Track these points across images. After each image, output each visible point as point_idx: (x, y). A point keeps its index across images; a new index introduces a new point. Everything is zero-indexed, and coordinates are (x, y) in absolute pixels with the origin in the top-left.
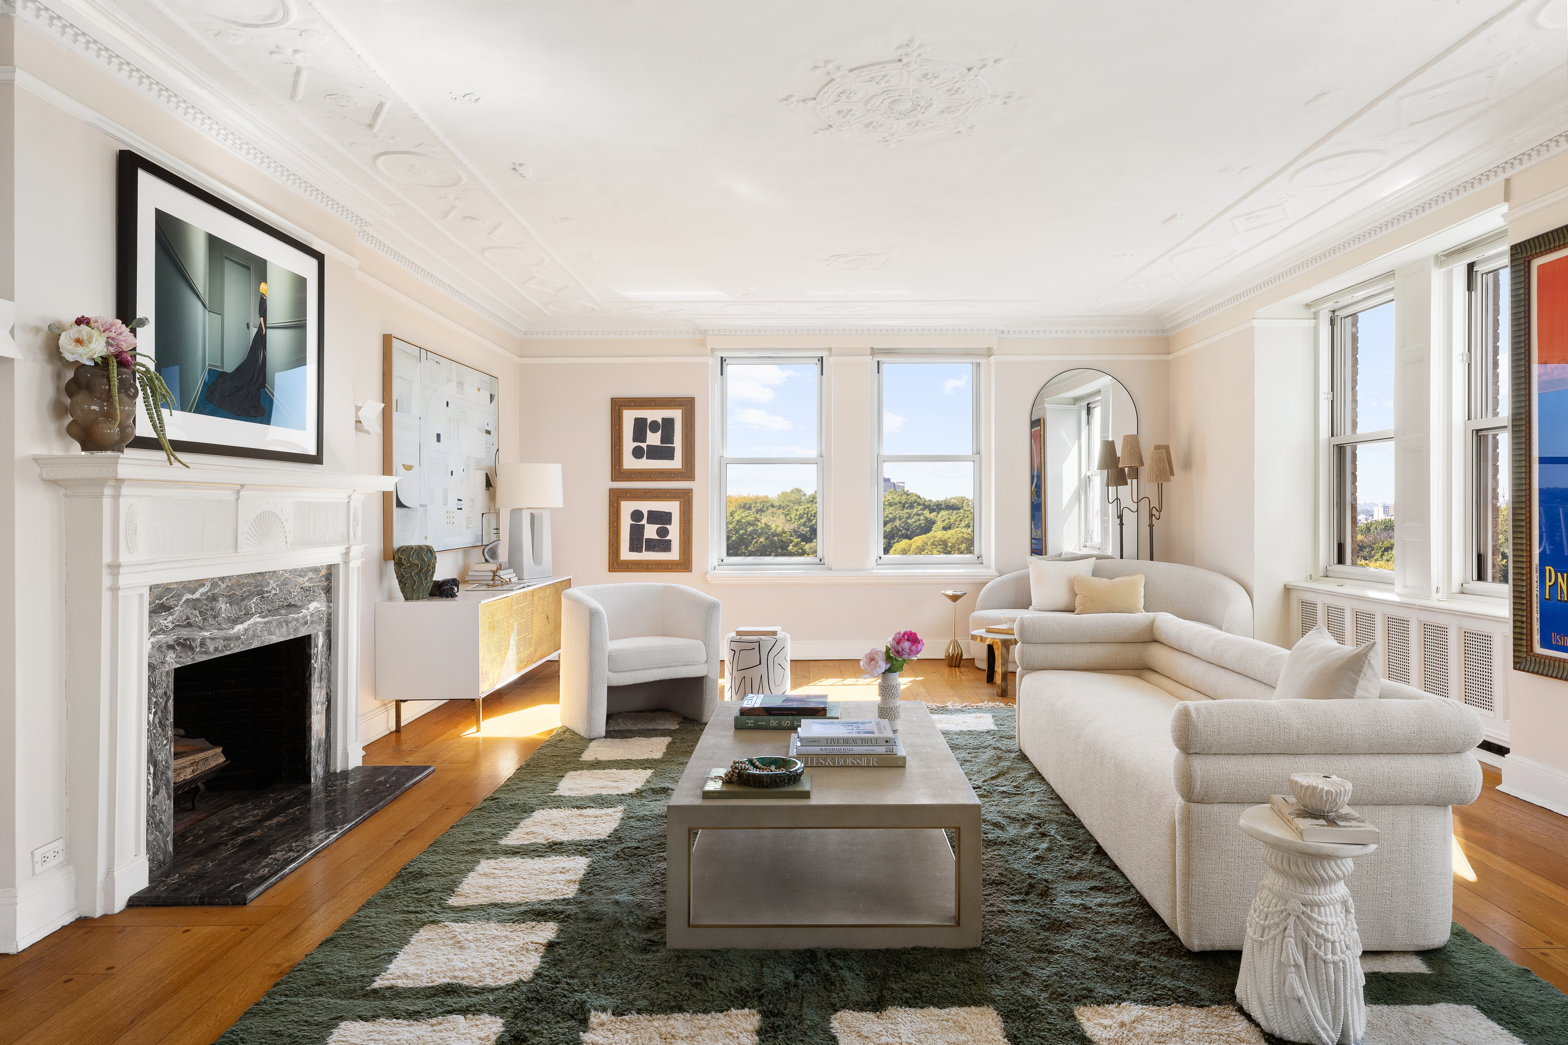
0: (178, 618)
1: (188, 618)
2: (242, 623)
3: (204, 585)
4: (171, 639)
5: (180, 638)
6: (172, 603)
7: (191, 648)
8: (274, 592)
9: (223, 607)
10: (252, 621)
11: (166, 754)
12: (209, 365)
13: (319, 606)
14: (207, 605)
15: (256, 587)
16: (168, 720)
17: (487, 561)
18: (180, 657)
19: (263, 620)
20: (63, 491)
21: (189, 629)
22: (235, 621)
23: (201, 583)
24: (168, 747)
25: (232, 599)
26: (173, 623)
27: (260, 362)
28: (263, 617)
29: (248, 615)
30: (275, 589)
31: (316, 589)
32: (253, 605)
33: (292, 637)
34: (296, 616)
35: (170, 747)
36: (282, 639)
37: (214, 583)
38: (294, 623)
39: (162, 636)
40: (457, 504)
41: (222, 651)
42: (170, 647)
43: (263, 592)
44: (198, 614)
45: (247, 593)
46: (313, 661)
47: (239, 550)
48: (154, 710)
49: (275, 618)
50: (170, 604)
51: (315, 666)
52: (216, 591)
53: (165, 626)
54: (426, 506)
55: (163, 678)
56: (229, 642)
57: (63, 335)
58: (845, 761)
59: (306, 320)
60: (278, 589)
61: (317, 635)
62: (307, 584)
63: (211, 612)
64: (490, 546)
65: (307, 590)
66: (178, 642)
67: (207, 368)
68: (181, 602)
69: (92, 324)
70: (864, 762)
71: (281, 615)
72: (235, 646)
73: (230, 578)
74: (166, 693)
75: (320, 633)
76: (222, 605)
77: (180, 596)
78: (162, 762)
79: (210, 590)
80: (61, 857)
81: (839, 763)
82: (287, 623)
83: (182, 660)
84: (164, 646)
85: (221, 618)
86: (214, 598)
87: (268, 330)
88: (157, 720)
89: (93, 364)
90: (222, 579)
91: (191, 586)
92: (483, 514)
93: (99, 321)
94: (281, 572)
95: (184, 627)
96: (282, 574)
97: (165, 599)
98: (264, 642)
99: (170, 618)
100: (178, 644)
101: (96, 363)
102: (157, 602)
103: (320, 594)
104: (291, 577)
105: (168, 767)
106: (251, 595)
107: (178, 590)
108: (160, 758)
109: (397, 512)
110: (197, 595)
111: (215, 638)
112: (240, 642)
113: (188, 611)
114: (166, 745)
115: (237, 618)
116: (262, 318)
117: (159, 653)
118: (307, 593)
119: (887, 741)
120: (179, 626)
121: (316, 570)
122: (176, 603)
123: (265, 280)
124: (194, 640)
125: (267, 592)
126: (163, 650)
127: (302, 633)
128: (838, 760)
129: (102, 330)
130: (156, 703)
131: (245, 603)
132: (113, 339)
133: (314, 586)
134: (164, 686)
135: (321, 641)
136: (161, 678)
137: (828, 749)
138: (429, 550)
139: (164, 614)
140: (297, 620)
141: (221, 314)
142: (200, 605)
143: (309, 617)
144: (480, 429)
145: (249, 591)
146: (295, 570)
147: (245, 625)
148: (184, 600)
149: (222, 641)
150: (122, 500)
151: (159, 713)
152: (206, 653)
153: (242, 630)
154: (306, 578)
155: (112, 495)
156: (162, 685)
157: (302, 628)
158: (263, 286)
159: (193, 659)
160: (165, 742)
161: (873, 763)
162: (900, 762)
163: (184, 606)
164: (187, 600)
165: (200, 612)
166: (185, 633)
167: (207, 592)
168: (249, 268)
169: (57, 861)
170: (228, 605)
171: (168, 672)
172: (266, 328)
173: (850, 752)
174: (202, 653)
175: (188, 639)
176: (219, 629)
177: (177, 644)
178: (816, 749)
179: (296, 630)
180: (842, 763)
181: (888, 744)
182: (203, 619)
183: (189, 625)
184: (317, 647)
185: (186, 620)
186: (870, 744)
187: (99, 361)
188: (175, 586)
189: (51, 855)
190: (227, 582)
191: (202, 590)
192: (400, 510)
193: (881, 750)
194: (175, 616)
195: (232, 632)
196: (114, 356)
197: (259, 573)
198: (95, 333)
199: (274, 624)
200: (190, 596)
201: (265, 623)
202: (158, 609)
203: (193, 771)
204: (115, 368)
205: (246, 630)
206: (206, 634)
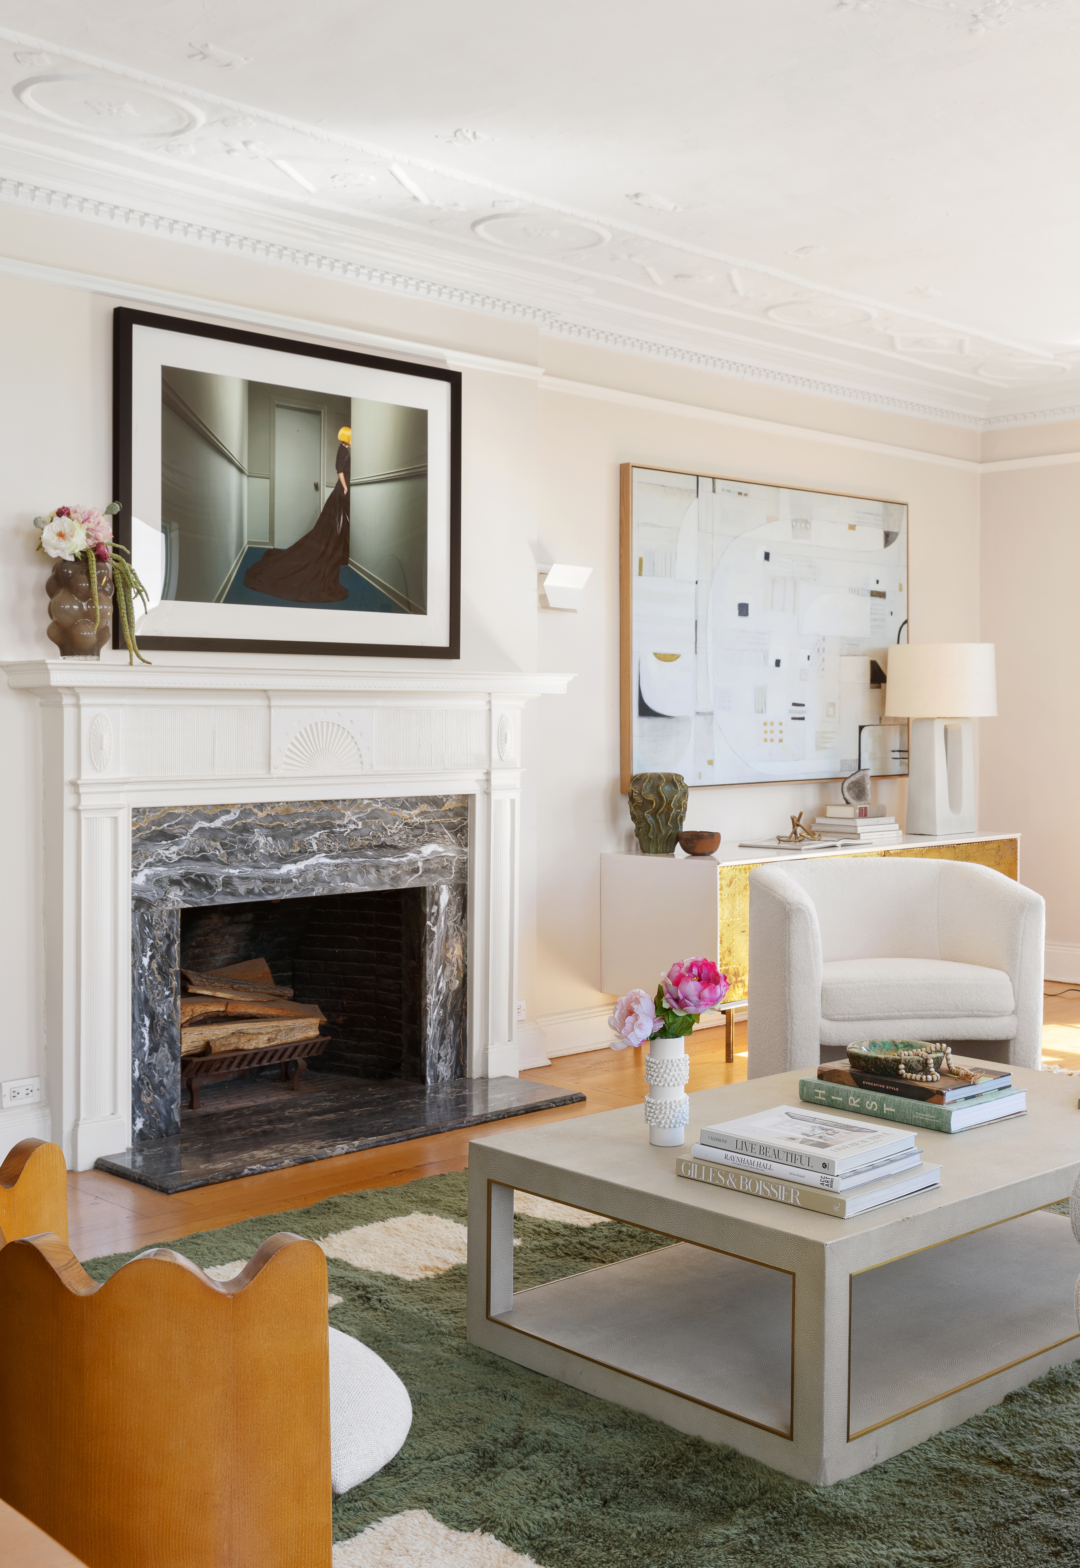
0: (186, 849)
1: (202, 850)
2: (295, 862)
3: (228, 812)
4: (176, 872)
5: (191, 874)
6: (176, 830)
7: (209, 887)
8: (352, 827)
9: (262, 840)
10: (312, 861)
11: (168, 1007)
12: (249, 543)
13: (441, 849)
14: (234, 837)
15: (319, 818)
16: (171, 967)
17: (848, 803)
18: (191, 896)
19: (333, 861)
20: (39, 700)
21: (204, 864)
22: (284, 859)
23: (225, 809)
24: (172, 999)
25: (275, 832)
26: (178, 854)
27: (339, 531)
28: (332, 858)
29: (305, 852)
30: (355, 823)
31: (436, 827)
32: (314, 842)
33: (387, 887)
34: (396, 860)
35: (175, 1000)
36: (367, 889)
37: (246, 810)
38: (391, 870)
39: (161, 869)
40: (791, 712)
41: (260, 894)
42: (174, 882)
43: (333, 826)
44: (219, 847)
45: (304, 826)
46: (428, 923)
47: (273, 770)
48: (149, 953)
49: (354, 860)
50: (174, 831)
51: (434, 929)
52: (249, 821)
53: (167, 857)
54: (711, 714)
55: (164, 918)
56: (272, 885)
57: (46, 529)
58: (754, 1186)
59: (426, 466)
60: (360, 824)
61: (437, 889)
62: (418, 820)
63: (241, 846)
64: (853, 779)
65: (416, 827)
66: (187, 877)
67: (246, 546)
68: (192, 831)
69: (72, 515)
70: (781, 1195)
71: (366, 857)
72: (282, 890)
73: (272, 805)
74: (168, 936)
75: (444, 887)
76: (261, 840)
77: (190, 824)
78: (162, 1015)
79: (239, 818)
80: (35, 1097)
81: (744, 1186)
82: (378, 868)
83: (193, 899)
84: (166, 880)
85: (258, 855)
86: (246, 829)
87: (353, 489)
88: (154, 966)
89: (73, 559)
90: (261, 806)
91: (207, 812)
92: (861, 728)
93: (78, 510)
94: (366, 802)
95: (197, 860)
96: (368, 805)
97: (165, 825)
98: (334, 889)
99: (174, 849)
100: (187, 880)
101: (76, 558)
102: (153, 828)
103: (443, 834)
104: (385, 808)
105: (172, 1023)
106: (310, 828)
107: (187, 815)
108: (159, 1010)
109: (638, 723)
110: (218, 823)
111: (247, 878)
112: (291, 886)
113: (203, 842)
114: (168, 996)
115: (286, 856)
116: (342, 475)
117: (158, 889)
118: (417, 832)
119: (825, 1166)
120: (188, 858)
121: (435, 801)
122: (184, 831)
123: (348, 424)
124: (213, 877)
125: (340, 826)
126: (164, 885)
127: (409, 882)
128: (744, 1180)
129: (81, 520)
130: (153, 946)
131: (300, 837)
132: (92, 530)
133: (431, 823)
134: (166, 927)
135: (445, 897)
136: (160, 917)
137: (736, 1159)
138: (674, 781)
139: (164, 842)
140: (398, 866)
141: (270, 477)
142: (222, 836)
143: (420, 864)
144: (854, 591)
145: (307, 823)
146: (393, 800)
147: (301, 865)
148: (196, 827)
149: (259, 883)
150: (83, 710)
151: (158, 958)
152: (232, 894)
153: (294, 871)
154: (416, 811)
155: (73, 705)
156: (163, 926)
157: (407, 877)
158: (344, 434)
159: (212, 900)
160: (167, 993)
161: (794, 1199)
162: (836, 1208)
163: (197, 836)
164: (202, 829)
165: (223, 845)
166: (197, 868)
167: (234, 821)
168: (318, 413)
169: (30, 1100)
170: (270, 839)
171: (171, 913)
172: (349, 485)
173: (767, 1172)
174: (224, 893)
175: (204, 876)
176: (254, 867)
177: (185, 880)
178: (718, 1155)
179: (395, 879)
180: (748, 1187)
181: (825, 1170)
182: (228, 853)
183: (205, 859)
184: (437, 904)
185: (199, 852)
186: (798, 1164)
187: (79, 555)
188: (182, 811)
189: (23, 1092)
190: (269, 810)
191: (225, 818)
192: (647, 721)
193: (813, 1178)
194: (182, 847)
195: (276, 872)
196: (92, 549)
197: (325, 802)
198: (76, 524)
199: (353, 868)
200: (206, 824)
201: (337, 865)
202: (156, 836)
203: (269, 1040)
204: (94, 562)
205: (301, 873)
206: (232, 871)
